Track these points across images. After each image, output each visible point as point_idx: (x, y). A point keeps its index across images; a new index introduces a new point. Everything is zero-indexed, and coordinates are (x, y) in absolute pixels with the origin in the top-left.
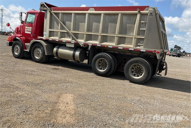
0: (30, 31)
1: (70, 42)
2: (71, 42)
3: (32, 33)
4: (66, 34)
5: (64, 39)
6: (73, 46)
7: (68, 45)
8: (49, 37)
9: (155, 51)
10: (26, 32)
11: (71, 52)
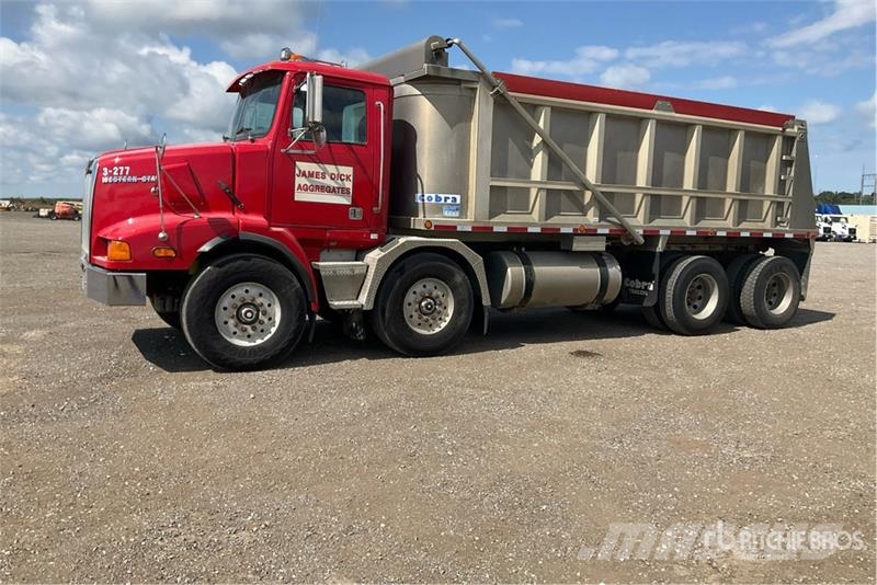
0: (343, 191)
1: (591, 233)
2: (596, 230)
3: (355, 203)
4: (563, 197)
5: (566, 222)
6: (600, 246)
7: (578, 245)
8: (492, 214)
9: (809, 233)
10: (300, 196)
11: (592, 272)
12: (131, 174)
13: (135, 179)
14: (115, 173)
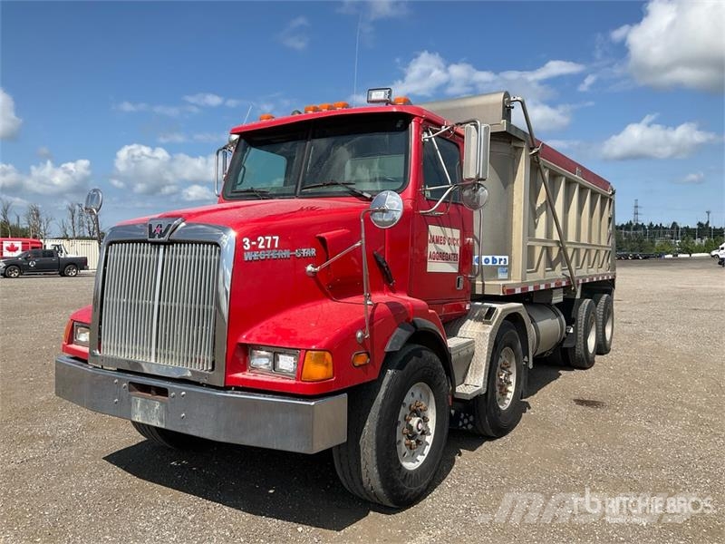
0: (454, 258)
3: (460, 270)
5: (552, 278)
7: (555, 298)
10: (430, 266)
12: (281, 247)
13: (287, 253)
14: (261, 246)
